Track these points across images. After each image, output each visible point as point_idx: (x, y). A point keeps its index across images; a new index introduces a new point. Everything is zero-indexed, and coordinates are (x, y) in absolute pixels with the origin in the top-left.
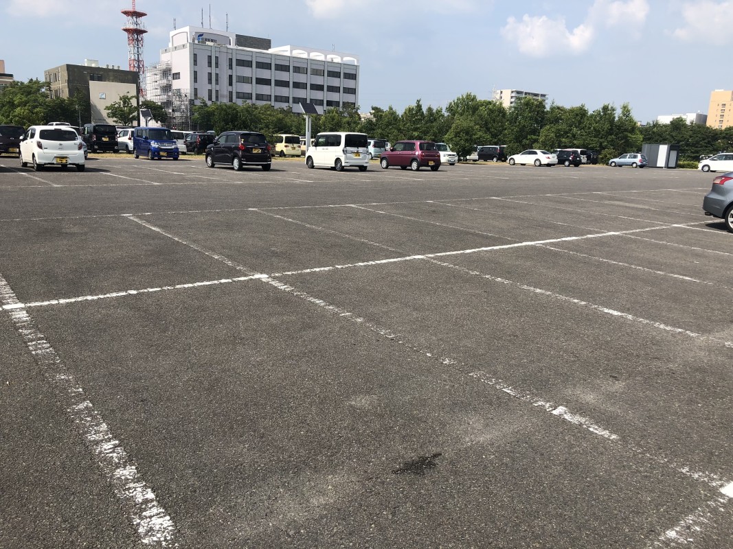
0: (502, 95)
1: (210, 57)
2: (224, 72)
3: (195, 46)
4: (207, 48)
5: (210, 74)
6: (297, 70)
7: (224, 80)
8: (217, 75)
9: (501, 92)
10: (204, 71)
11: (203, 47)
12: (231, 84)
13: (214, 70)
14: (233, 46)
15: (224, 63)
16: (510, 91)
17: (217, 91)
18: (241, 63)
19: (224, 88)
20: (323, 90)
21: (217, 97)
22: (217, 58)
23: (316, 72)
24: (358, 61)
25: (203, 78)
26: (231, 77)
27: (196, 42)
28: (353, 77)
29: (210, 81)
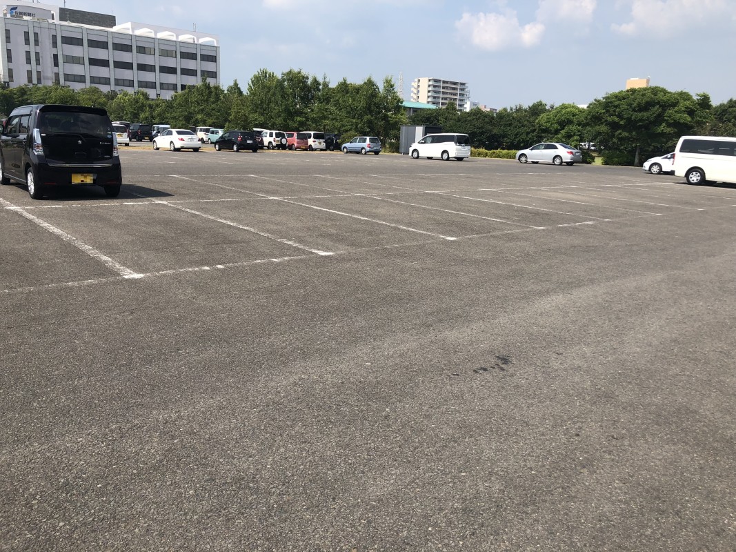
0: (420, 84)
1: (27, 34)
2: (47, 52)
3: (7, 21)
4: (22, 23)
5: (28, 53)
6: (142, 50)
7: (47, 60)
8: (37, 54)
9: (419, 80)
10: (20, 49)
11: (18, 22)
12: (56, 64)
13: (32, 48)
14: (57, 21)
15: (46, 41)
16: (427, 79)
17: (39, 73)
18: (68, 40)
19: (48, 70)
20: (176, 73)
21: (39, 80)
22: (36, 35)
23: (166, 53)
24: (217, 41)
25: (19, 57)
26: (56, 57)
27: (9, 16)
28: (213, 59)
29: (29, 61)
